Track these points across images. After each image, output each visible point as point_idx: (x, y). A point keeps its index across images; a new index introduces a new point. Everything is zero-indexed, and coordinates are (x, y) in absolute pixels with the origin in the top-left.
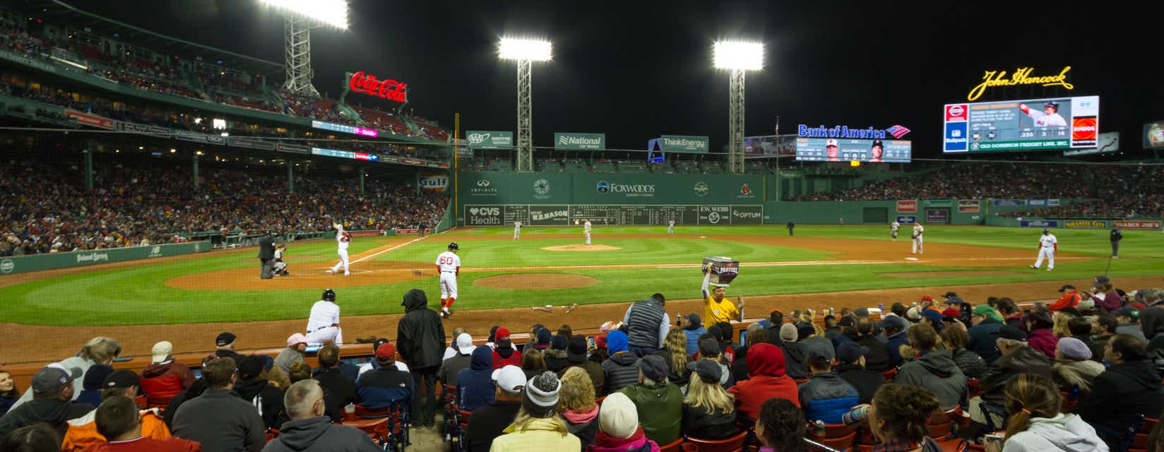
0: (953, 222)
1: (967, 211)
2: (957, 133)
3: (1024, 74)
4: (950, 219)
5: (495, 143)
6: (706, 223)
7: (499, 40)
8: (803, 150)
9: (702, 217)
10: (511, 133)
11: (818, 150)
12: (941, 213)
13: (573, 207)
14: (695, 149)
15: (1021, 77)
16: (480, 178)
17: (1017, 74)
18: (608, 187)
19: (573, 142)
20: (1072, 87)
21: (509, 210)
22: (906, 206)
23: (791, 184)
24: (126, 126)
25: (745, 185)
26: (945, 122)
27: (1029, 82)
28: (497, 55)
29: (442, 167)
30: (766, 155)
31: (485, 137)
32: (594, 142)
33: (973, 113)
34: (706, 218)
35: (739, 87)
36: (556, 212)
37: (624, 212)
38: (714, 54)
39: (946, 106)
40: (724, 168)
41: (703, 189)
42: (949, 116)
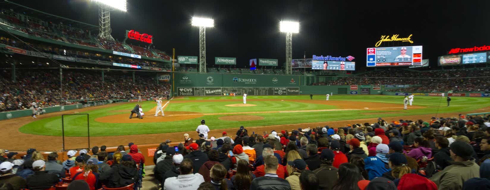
0: (371, 93)
1: (375, 89)
2: (371, 59)
3: (395, 37)
4: (370, 93)
5: (190, 61)
6: (277, 94)
7: (192, 18)
8: (315, 65)
9: (276, 92)
10: (197, 57)
11: (320, 65)
12: (367, 90)
13: (223, 88)
14: (272, 64)
15: (395, 38)
16: (184, 76)
17: (393, 37)
18: (237, 80)
19: (223, 61)
20: (413, 42)
21: (196, 89)
22: (354, 88)
23: (310, 78)
24: (32, 53)
25: (292, 79)
26: (367, 55)
27: (397, 40)
28: (191, 24)
29: (168, 71)
30: (299, 67)
31: (186, 59)
32: (232, 61)
33: (377, 52)
34: (277, 92)
35: (289, 39)
36: (216, 90)
37: (244, 90)
38: (280, 26)
39: (367, 49)
40: (284, 73)
41: (276, 80)
42: (369, 53)
